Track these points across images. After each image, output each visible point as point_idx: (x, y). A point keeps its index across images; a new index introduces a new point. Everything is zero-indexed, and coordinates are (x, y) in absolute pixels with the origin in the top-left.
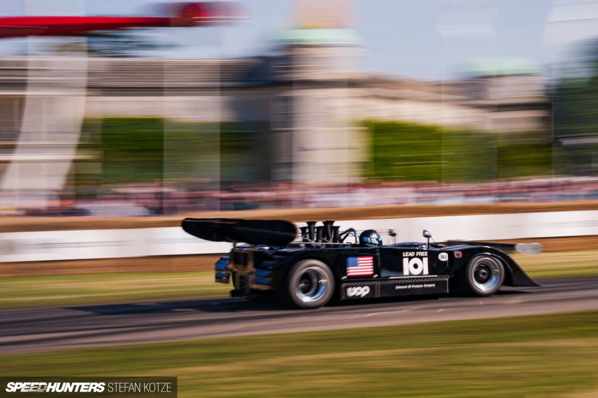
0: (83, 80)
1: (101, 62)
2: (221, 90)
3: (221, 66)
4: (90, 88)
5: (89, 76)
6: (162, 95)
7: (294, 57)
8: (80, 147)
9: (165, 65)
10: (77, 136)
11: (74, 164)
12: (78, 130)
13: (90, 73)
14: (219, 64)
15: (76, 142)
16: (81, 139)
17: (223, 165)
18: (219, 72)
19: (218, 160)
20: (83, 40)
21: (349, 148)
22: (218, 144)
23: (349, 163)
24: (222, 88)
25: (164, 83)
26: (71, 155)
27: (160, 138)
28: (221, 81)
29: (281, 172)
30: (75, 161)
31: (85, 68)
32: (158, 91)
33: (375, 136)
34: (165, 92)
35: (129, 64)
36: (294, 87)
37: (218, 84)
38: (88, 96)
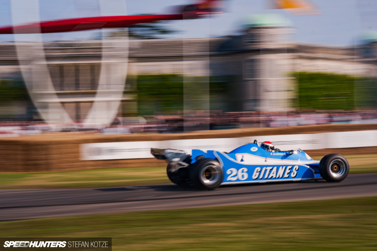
0: (126, 53)
1: (137, 42)
2: (210, 57)
3: (210, 42)
4: (130, 57)
5: (129, 51)
6: (182, 60)
7: (261, 34)
8: (125, 93)
9: (183, 42)
10: (123, 86)
11: (122, 102)
12: (124, 83)
13: (130, 49)
14: (209, 41)
15: (122, 90)
16: (125, 88)
17: (211, 102)
18: (209, 46)
19: (208, 99)
20: (126, 29)
21: (288, 91)
22: (208, 89)
23: (285, 99)
24: (210, 56)
25: (183, 53)
26: (120, 98)
27: (181, 86)
28: (210, 51)
29: (249, 105)
30: (122, 101)
31: (127, 46)
32: (180, 58)
33: (300, 83)
34: (184, 59)
35: (155, 43)
36: (261, 53)
37: (208, 53)
38: (129, 62)
